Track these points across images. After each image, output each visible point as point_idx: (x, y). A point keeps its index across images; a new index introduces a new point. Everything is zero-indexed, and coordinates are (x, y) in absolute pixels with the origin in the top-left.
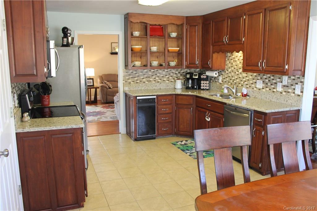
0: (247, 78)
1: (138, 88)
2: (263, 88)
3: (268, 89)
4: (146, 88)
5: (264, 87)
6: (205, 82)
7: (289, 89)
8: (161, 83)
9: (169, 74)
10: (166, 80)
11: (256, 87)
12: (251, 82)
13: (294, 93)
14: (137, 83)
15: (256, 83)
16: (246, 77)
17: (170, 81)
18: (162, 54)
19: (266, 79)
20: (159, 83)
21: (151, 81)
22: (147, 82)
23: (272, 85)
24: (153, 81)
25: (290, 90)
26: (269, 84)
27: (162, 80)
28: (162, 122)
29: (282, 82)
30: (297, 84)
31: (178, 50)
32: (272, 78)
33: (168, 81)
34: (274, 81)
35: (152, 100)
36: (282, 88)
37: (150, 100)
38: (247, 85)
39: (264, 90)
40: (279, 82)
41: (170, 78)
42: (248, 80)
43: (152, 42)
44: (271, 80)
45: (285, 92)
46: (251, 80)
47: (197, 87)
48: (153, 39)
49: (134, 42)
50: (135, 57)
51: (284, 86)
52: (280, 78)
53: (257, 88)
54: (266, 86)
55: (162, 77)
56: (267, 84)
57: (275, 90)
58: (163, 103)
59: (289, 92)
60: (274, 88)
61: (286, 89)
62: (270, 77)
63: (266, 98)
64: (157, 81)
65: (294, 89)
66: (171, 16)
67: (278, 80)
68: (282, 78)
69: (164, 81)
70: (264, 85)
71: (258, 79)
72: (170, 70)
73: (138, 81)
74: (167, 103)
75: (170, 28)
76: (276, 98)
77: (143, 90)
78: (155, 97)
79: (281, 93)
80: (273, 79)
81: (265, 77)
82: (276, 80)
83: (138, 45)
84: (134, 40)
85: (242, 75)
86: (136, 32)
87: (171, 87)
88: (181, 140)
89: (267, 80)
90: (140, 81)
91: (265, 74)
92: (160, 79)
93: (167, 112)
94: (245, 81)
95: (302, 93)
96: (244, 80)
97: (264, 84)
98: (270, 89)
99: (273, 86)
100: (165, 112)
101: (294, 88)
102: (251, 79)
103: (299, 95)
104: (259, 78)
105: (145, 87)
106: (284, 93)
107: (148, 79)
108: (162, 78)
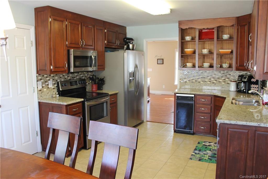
1: (193, 86)
4: (200, 88)
6: (255, 86)
8: (215, 84)
9: (226, 76)
10: (222, 82)
14: (192, 82)
17: (226, 82)
18: (219, 57)
20: (214, 84)
21: (206, 81)
22: (202, 82)
24: (208, 81)
27: (218, 81)
28: (200, 120)
31: (230, 52)
33: (224, 83)
35: (190, 98)
37: (188, 98)
41: (227, 80)
43: (207, 45)
47: (246, 91)
48: (209, 42)
49: (190, 46)
50: (191, 59)
55: (218, 78)
58: (201, 102)
64: (212, 82)
66: (220, 18)
69: (220, 83)
72: (227, 72)
73: (193, 81)
74: (205, 102)
75: (228, 30)
77: (198, 89)
78: (193, 96)
83: (189, 49)
84: (190, 44)
86: (188, 37)
87: (226, 89)
88: (209, 141)
90: (195, 81)
92: (215, 80)
93: (205, 112)
100: (203, 111)
105: (199, 86)
107: (203, 79)
108: (218, 80)
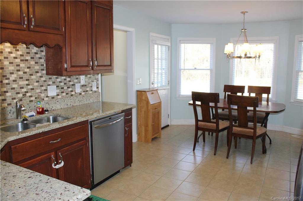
0: (30, 87)
2: (58, 95)
3: (64, 94)
5: (59, 93)
7: (87, 87)
11: (47, 97)
12: (38, 91)
13: (92, 90)
15: (46, 90)
16: (28, 85)
19: (60, 82)
23: (68, 88)
25: (88, 89)
26: (65, 88)
29: (80, 83)
30: (93, 81)
32: (68, 79)
34: (71, 83)
36: (81, 88)
38: (31, 96)
39: (59, 97)
40: (77, 83)
42: (32, 89)
44: (67, 82)
45: (84, 91)
46: (37, 89)
51: (83, 86)
52: (77, 79)
53: (49, 97)
54: (62, 90)
56: (63, 88)
57: (73, 93)
59: (87, 91)
60: (72, 91)
61: (84, 88)
62: (65, 79)
63: (67, 105)
65: (91, 87)
67: (76, 81)
68: (80, 78)
70: (58, 91)
71: (49, 85)
76: (78, 100)
79: (80, 94)
80: (70, 81)
81: (59, 80)
82: (73, 81)
85: (18, 83)
89: (62, 84)
91: (59, 77)
94: (27, 92)
95: (97, 89)
96: (24, 90)
97: (58, 89)
98: (67, 94)
99: (70, 89)
101: (91, 85)
102: (37, 86)
103: (95, 92)
104: (51, 83)
106: (83, 93)
